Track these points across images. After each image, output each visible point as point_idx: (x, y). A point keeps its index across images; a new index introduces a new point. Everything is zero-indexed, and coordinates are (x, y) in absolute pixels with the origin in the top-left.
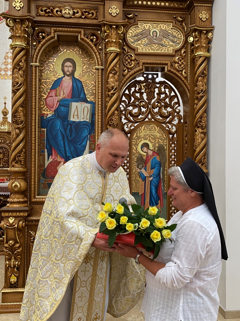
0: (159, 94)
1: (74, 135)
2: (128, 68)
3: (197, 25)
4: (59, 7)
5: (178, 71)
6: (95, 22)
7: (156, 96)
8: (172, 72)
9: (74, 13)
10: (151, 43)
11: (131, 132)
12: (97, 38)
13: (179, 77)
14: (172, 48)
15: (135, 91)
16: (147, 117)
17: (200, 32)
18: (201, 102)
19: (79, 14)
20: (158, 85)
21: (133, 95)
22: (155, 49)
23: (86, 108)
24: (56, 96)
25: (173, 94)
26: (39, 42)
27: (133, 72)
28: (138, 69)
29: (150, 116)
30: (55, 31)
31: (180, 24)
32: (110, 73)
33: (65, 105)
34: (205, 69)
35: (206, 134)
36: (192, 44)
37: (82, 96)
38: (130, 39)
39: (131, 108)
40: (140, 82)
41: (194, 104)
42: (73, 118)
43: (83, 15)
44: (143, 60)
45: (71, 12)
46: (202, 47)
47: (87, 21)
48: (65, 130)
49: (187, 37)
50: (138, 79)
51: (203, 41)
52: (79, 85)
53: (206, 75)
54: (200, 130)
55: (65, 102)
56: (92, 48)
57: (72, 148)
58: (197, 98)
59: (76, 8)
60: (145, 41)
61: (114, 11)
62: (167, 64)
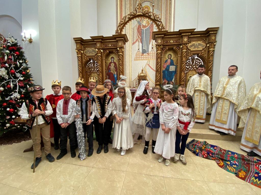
0: (196, 62)
1: (170, 74)
2: (188, 55)
3: (211, 41)
4: (169, 40)
5: (203, 55)
6: (179, 43)
7: (195, 62)
8: (202, 56)
9: (173, 42)
10: (195, 47)
11: (186, 73)
12: (179, 48)
13: (204, 57)
14: (202, 48)
15: (188, 62)
16: (191, 69)
17: (212, 43)
18: (211, 64)
19: (175, 42)
20: (195, 59)
21: (188, 63)
22: (196, 49)
23: (174, 68)
24: (166, 64)
25: (200, 62)
26: (163, 51)
27: (189, 56)
28: (191, 55)
29: (192, 68)
30: (168, 47)
31: (204, 41)
32: (183, 57)
33: (168, 67)
34: (213, 54)
35: (212, 73)
36: (208, 47)
37: (173, 64)
38: (189, 47)
39: (187, 67)
40: (190, 59)
41: (208, 64)
42: (170, 70)
43: (176, 42)
44: (192, 53)
45: (173, 41)
46: (212, 47)
47: (177, 43)
48: (168, 74)
49: (206, 45)
50: (189, 58)
51: (213, 45)
52: (172, 61)
53: (213, 55)
54: (210, 72)
55: (169, 66)
56: (178, 50)
57: (170, 78)
58: (209, 62)
59: (174, 40)
60: (193, 47)
61: (185, 40)
62: (200, 53)
